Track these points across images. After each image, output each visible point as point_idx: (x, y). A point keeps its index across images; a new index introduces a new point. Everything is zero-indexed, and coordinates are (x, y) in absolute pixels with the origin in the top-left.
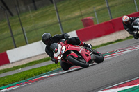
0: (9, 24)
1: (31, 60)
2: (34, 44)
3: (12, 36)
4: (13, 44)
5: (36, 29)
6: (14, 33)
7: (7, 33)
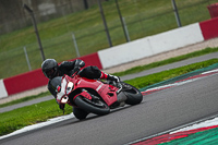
0: (102, 12)
1: (134, 65)
2: (138, 41)
3: (107, 30)
4: (107, 41)
5: (140, 21)
6: (109, 25)
7: (99, 25)
